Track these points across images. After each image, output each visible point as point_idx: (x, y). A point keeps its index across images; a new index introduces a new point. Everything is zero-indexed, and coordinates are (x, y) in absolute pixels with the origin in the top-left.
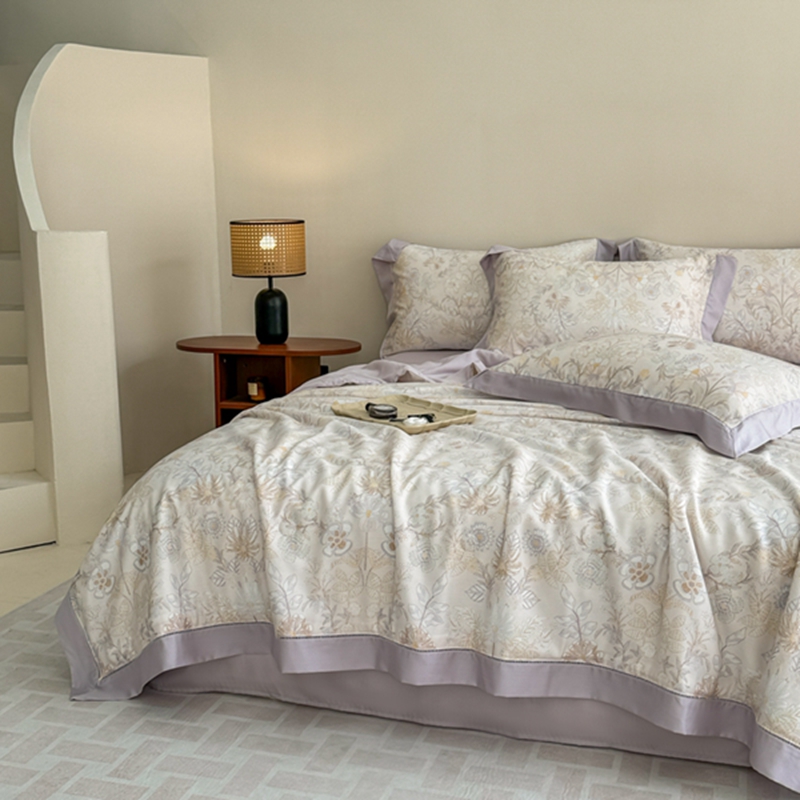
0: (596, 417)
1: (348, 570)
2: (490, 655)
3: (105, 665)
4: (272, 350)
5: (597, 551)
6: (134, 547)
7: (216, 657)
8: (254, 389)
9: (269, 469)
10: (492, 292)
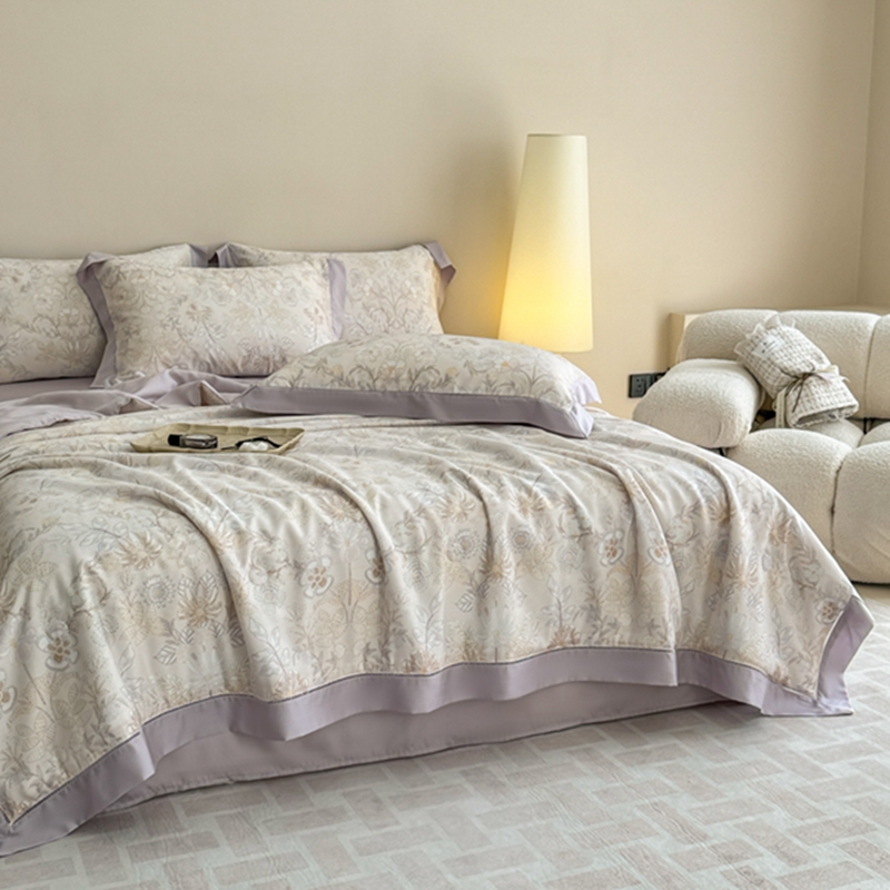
0: (413, 422)
1: (331, 609)
2: (493, 661)
3: (18, 804)
6: (44, 642)
7: (166, 753)
10: (98, 306)
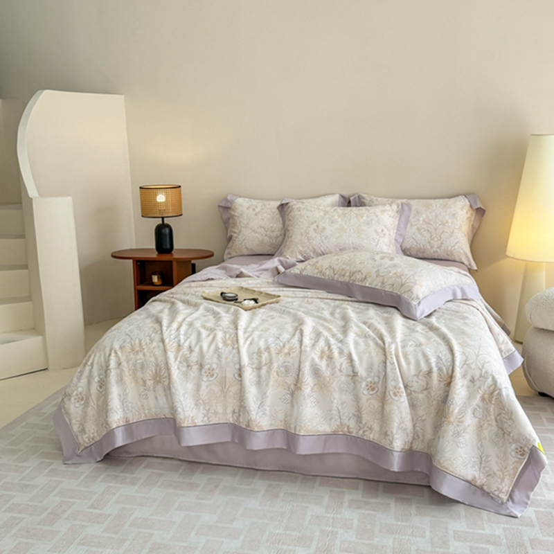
0: (344, 298)
2: (293, 432)
3: (82, 443)
4: (165, 257)
5: (349, 376)
6: (97, 379)
8: (155, 279)
9: (171, 335)
10: (284, 224)
